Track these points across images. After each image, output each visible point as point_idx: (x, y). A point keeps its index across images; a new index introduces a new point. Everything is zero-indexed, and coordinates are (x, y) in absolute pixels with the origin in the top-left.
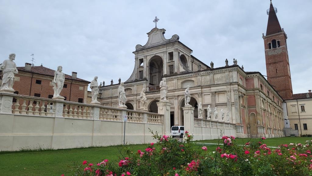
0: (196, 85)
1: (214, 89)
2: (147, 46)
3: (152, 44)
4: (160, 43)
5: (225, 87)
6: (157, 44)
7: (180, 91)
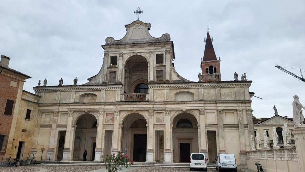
0: (196, 98)
1: (221, 106)
2: (125, 41)
3: (131, 40)
4: (144, 40)
5: (235, 105)
6: (139, 40)
7: (174, 104)
